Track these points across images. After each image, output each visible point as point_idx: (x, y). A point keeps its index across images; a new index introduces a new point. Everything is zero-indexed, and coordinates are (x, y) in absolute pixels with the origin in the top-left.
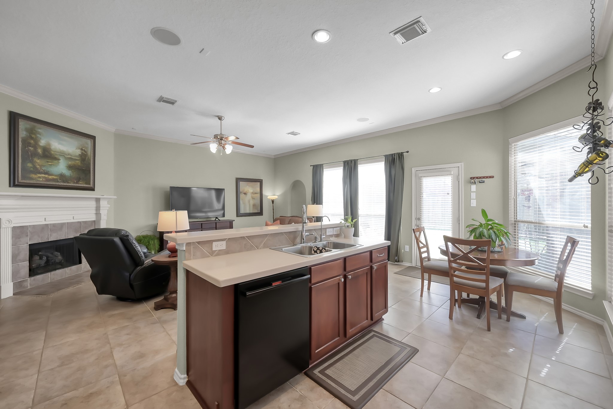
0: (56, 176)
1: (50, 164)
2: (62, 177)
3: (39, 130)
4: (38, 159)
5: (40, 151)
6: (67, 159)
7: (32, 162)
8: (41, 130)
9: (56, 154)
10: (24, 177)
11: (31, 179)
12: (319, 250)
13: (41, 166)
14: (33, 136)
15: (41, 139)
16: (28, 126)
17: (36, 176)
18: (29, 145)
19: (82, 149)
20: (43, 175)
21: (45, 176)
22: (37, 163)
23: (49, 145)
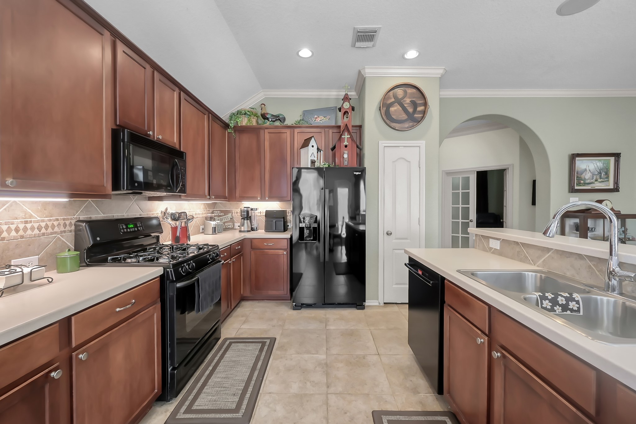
12: (561, 306)
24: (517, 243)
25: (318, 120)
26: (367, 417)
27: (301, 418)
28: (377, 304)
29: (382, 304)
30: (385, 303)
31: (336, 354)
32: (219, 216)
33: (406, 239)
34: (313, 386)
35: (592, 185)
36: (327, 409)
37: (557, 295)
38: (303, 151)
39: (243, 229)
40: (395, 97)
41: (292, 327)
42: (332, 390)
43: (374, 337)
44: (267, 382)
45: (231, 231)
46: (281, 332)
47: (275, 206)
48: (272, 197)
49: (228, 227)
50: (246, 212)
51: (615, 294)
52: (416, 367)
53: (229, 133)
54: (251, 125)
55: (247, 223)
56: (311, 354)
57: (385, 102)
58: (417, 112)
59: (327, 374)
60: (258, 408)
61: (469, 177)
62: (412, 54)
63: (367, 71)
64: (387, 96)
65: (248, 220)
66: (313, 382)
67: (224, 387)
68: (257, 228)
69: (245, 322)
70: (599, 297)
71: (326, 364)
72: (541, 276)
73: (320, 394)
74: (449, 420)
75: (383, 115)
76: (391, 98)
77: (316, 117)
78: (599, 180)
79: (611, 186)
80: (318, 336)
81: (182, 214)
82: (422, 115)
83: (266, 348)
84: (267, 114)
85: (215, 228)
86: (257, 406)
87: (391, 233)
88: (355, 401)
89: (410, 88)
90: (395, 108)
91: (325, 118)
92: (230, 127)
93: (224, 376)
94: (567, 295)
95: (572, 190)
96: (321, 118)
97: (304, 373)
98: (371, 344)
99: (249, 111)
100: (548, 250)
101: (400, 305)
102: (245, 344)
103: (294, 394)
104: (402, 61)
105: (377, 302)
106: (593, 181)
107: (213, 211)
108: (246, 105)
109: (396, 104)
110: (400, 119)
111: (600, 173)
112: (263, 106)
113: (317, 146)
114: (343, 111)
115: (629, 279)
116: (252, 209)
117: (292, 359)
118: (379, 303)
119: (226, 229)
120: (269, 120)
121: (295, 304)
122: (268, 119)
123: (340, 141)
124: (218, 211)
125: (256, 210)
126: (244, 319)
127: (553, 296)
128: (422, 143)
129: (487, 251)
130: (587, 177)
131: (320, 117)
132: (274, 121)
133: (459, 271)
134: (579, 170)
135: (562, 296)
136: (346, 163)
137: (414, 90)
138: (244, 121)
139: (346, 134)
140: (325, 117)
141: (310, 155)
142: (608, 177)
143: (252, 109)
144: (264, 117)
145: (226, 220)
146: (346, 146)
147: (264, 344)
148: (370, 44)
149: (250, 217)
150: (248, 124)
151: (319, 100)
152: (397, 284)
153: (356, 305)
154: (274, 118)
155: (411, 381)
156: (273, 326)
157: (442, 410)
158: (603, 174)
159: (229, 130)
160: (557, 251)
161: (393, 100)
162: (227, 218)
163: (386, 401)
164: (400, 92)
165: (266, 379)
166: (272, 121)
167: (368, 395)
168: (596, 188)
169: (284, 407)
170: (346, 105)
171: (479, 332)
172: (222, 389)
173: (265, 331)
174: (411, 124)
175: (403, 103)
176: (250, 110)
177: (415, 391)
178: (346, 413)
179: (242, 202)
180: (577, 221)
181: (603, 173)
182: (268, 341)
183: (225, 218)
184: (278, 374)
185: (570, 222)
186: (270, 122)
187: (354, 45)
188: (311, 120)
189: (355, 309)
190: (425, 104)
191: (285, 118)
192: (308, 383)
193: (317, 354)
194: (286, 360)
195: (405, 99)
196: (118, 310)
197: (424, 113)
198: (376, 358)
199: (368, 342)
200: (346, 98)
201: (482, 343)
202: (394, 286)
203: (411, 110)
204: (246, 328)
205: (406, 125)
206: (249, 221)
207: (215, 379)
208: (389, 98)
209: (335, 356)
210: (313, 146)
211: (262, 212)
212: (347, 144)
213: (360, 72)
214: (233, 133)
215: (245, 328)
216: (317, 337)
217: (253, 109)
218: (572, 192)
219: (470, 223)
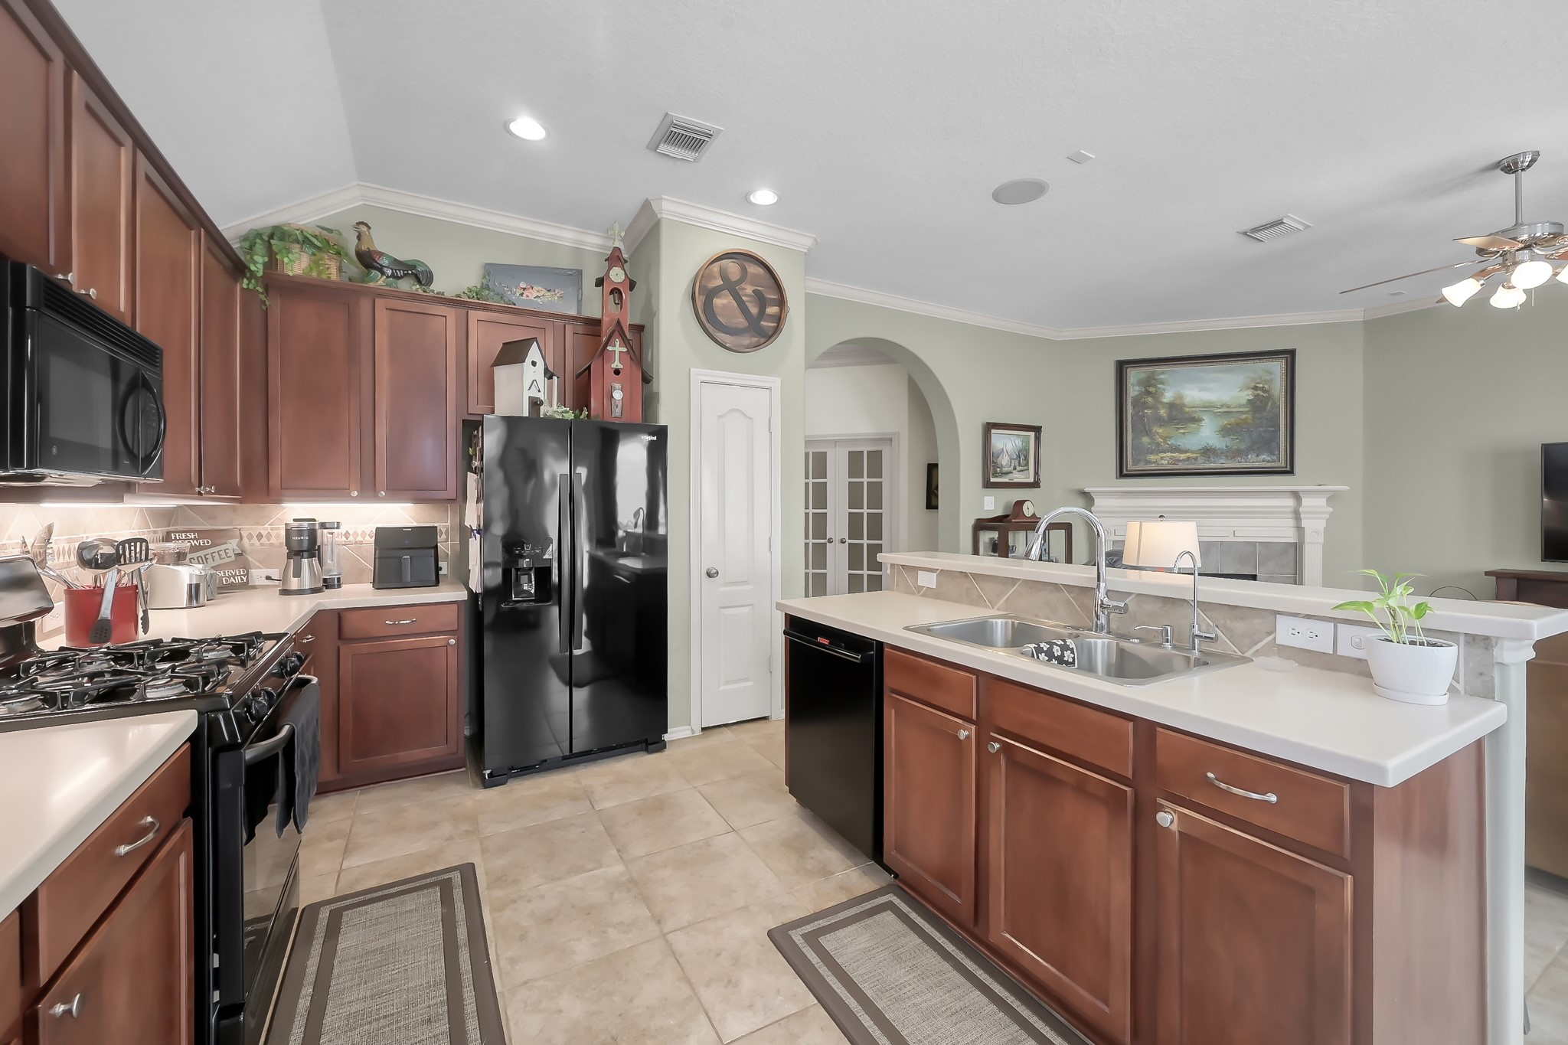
0: (1193, 452)
1: (1182, 431)
2: (1207, 452)
3: (1162, 376)
4: (1161, 426)
5: (1163, 412)
6: (1218, 416)
7: (1148, 433)
8: (1163, 373)
9: (1196, 412)
10: (1135, 463)
11: (1148, 462)
12: (1057, 658)
13: (1165, 439)
14: (1152, 389)
15: (1164, 390)
16: (1143, 375)
17: (1156, 457)
18: (1145, 405)
19: (1255, 388)
20: (1170, 454)
21: (1172, 455)
22: (1158, 433)
23: (1181, 397)
24: (964, 574)
25: (531, 294)
26: (763, 946)
27: (631, 1000)
28: (688, 734)
29: (698, 732)
30: (703, 729)
31: (644, 855)
32: (194, 549)
33: (745, 583)
34: (625, 932)
35: (1010, 476)
36: (678, 962)
37: (1051, 644)
38: (502, 373)
39: (294, 584)
40: (724, 275)
41: (504, 829)
42: (669, 925)
43: (710, 801)
44: (503, 963)
45: (238, 595)
46: (478, 846)
47: (401, 514)
48: (400, 488)
49: (226, 581)
50: (306, 533)
51: (1103, 634)
52: (811, 833)
53: (242, 289)
54: (324, 276)
55: (311, 566)
56: (585, 871)
57: (703, 283)
58: (765, 316)
59: (646, 901)
60: (512, 1024)
61: (825, 453)
62: (764, 197)
63: (666, 205)
64: (707, 271)
65: (312, 556)
66: (622, 923)
67: (385, 1017)
68: (339, 579)
69: (347, 852)
70: (1093, 640)
71: (632, 881)
72: (1013, 623)
73: (648, 941)
74: (895, 898)
75: (700, 312)
76: (715, 278)
77: (523, 285)
78: (1019, 468)
79: (1031, 480)
80: (583, 829)
81: (138, 544)
82: (775, 324)
83: (458, 893)
84: (381, 254)
85: (197, 586)
86: (507, 1019)
87: (717, 573)
88: (728, 927)
89: (752, 265)
90: (725, 301)
91: (549, 294)
92: (248, 275)
93: (368, 994)
94: (1061, 642)
95: (988, 485)
96: (538, 291)
97: (589, 914)
98: (710, 814)
99: (315, 237)
100: (1014, 581)
101: (734, 727)
102: (386, 901)
103: (589, 963)
104: (744, 203)
105: (688, 729)
106: (1011, 469)
107: (169, 533)
108: (304, 215)
109: (726, 292)
110: (733, 326)
111: (1019, 457)
112: (364, 229)
113: (545, 364)
114: (608, 288)
115: (1118, 611)
116: (323, 526)
117: (542, 897)
118: (693, 731)
119: (226, 589)
120: (383, 273)
121: (491, 773)
122: (381, 269)
123: (601, 357)
124: (187, 532)
125: (338, 528)
126: (340, 843)
127: (1048, 646)
128: (775, 382)
129: (914, 594)
130: (1004, 463)
131: (536, 288)
132: (399, 278)
133: (907, 628)
134: (995, 451)
135: (1057, 645)
136: (617, 412)
137: (760, 270)
138: (297, 264)
139: (617, 344)
140: (549, 291)
141: (527, 385)
142: (1027, 464)
143: (325, 232)
144: (368, 260)
145: (218, 562)
146: (617, 372)
147: (446, 887)
148: (689, 155)
149: (319, 547)
150: (314, 274)
151: (528, 243)
152: (727, 683)
153: (644, 744)
154: (399, 270)
155: (812, 858)
156: (447, 840)
157: (878, 887)
158: (1022, 458)
159: (245, 281)
160: (1026, 581)
161: (719, 282)
162: (223, 553)
163: (784, 907)
164: (733, 268)
165: (498, 959)
166: (393, 276)
167: (746, 908)
168: (1015, 480)
169: (577, 996)
170: (617, 275)
171: (960, 721)
172: (382, 1022)
173: (429, 856)
174: (755, 340)
175: (741, 293)
176: (318, 231)
177: (825, 872)
178: (719, 955)
179: (282, 505)
180: (995, 535)
181: (1021, 456)
182: (456, 877)
183: (216, 555)
184: (523, 938)
185: (986, 537)
186: (388, 277)
187: (653, 147)
188: (509, 293)
189: (642, 753)
190: (781, 302)
191: (431, 273)
192: (610, 930)
193: (600, 866)
194: (529, 901)
195: (743, 285)
196: (123, 850)
197: (779, 320)
198: (731, 837)
199: (703, 813)
200: (615, 258)
201: (968, 737)
202: (722, 688)
203: (754, 310)
204: (361, 863)
205: (746, 340)
206: (315, 561)
207: (341, 1011)
208: (711, 277)
209: (644, 859)
210: (534, 364)
211: (351, 532)
212: (620, 366)
213: (646, 206)
214: (262, 293)
215: (359, 866)
216: (583, 832)
217: (330, 231)
218: (987, 488)
219: (828, 544)
